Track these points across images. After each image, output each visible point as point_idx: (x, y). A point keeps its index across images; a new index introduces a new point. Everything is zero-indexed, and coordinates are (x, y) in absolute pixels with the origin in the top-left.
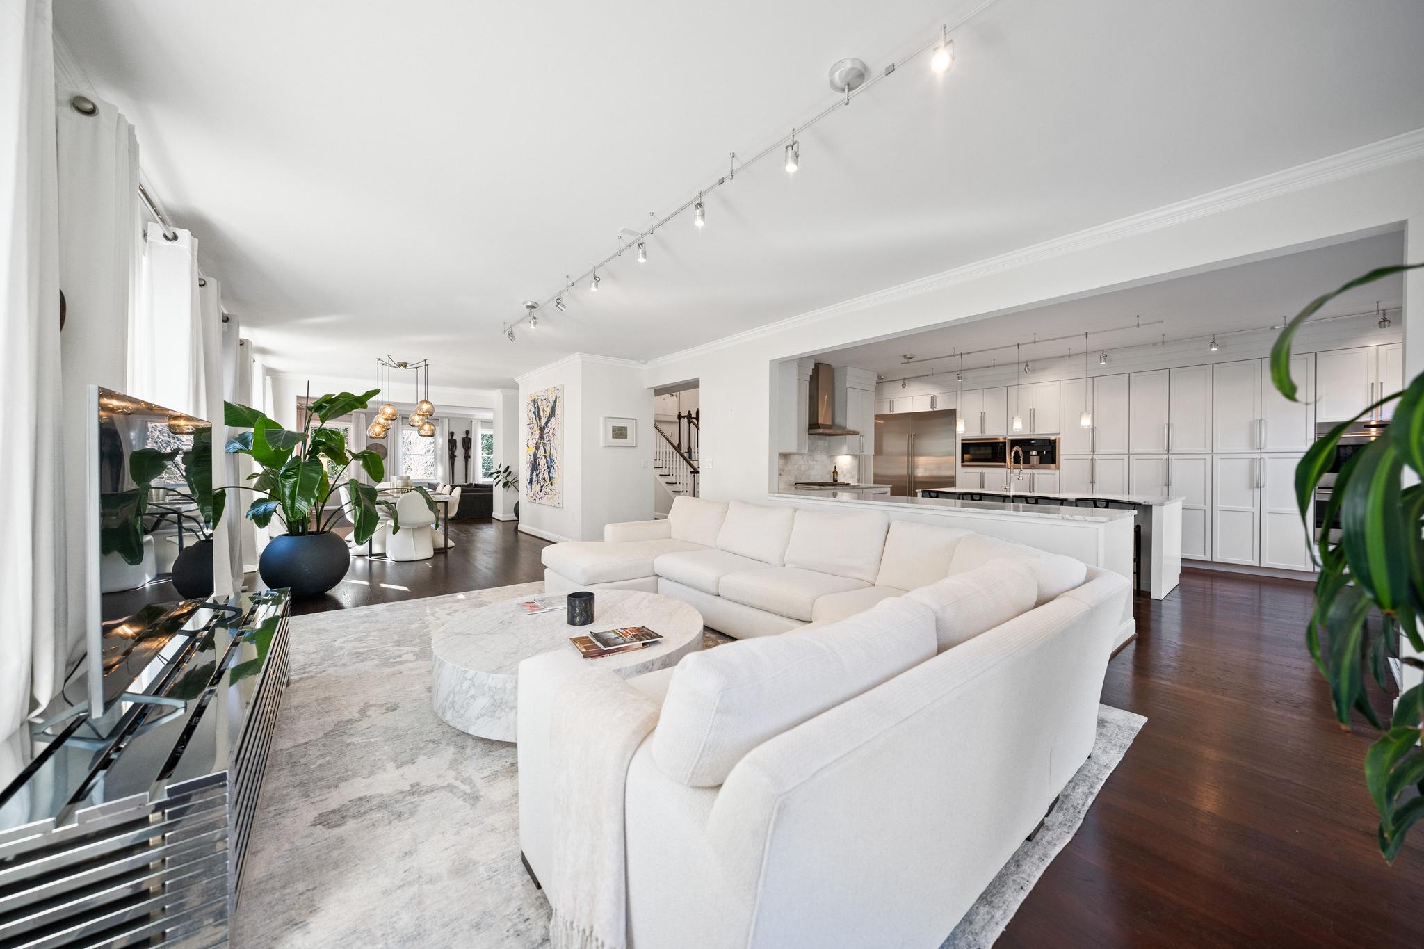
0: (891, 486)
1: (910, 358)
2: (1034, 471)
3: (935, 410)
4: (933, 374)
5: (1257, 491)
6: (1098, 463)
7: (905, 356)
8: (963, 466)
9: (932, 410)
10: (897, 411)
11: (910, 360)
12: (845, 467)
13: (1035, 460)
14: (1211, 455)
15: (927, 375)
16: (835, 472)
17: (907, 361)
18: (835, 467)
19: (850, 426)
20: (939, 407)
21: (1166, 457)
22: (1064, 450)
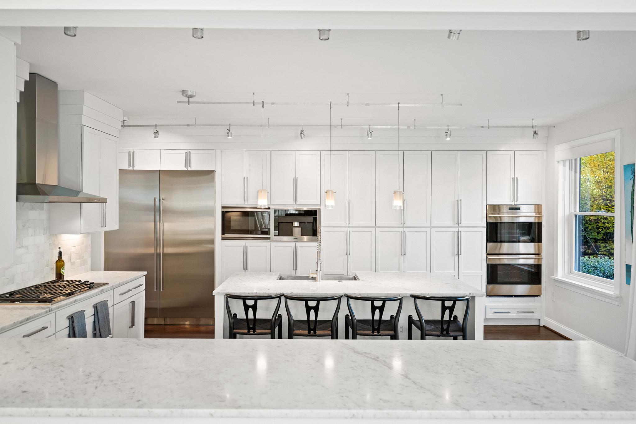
0: (145, 273)
1: (191, 96)
2: (298, 244)
3: (190, 169)
4: (195, 125)
5: (456, 258)
6: (352, 235)
7: (183, 92)
8: (223, 239)
9: (185, 169)
10: (138, 166)
11: (191, 100)
12: (73, 250)
13: (297, 231)
14: (430, 228)
15: (188, 125)
16: (60, 264)
17: (186, 99)
18: (60, 253)
19: (88, 189)
20: (195, 167)
21: (401, 229)
22: (324, 221)
